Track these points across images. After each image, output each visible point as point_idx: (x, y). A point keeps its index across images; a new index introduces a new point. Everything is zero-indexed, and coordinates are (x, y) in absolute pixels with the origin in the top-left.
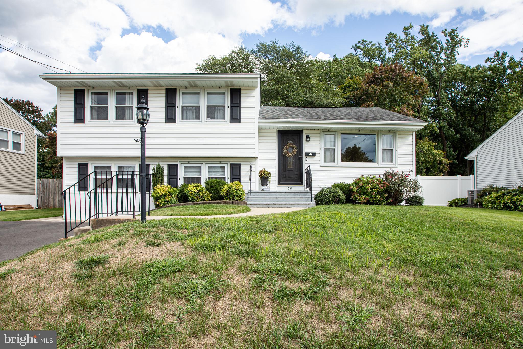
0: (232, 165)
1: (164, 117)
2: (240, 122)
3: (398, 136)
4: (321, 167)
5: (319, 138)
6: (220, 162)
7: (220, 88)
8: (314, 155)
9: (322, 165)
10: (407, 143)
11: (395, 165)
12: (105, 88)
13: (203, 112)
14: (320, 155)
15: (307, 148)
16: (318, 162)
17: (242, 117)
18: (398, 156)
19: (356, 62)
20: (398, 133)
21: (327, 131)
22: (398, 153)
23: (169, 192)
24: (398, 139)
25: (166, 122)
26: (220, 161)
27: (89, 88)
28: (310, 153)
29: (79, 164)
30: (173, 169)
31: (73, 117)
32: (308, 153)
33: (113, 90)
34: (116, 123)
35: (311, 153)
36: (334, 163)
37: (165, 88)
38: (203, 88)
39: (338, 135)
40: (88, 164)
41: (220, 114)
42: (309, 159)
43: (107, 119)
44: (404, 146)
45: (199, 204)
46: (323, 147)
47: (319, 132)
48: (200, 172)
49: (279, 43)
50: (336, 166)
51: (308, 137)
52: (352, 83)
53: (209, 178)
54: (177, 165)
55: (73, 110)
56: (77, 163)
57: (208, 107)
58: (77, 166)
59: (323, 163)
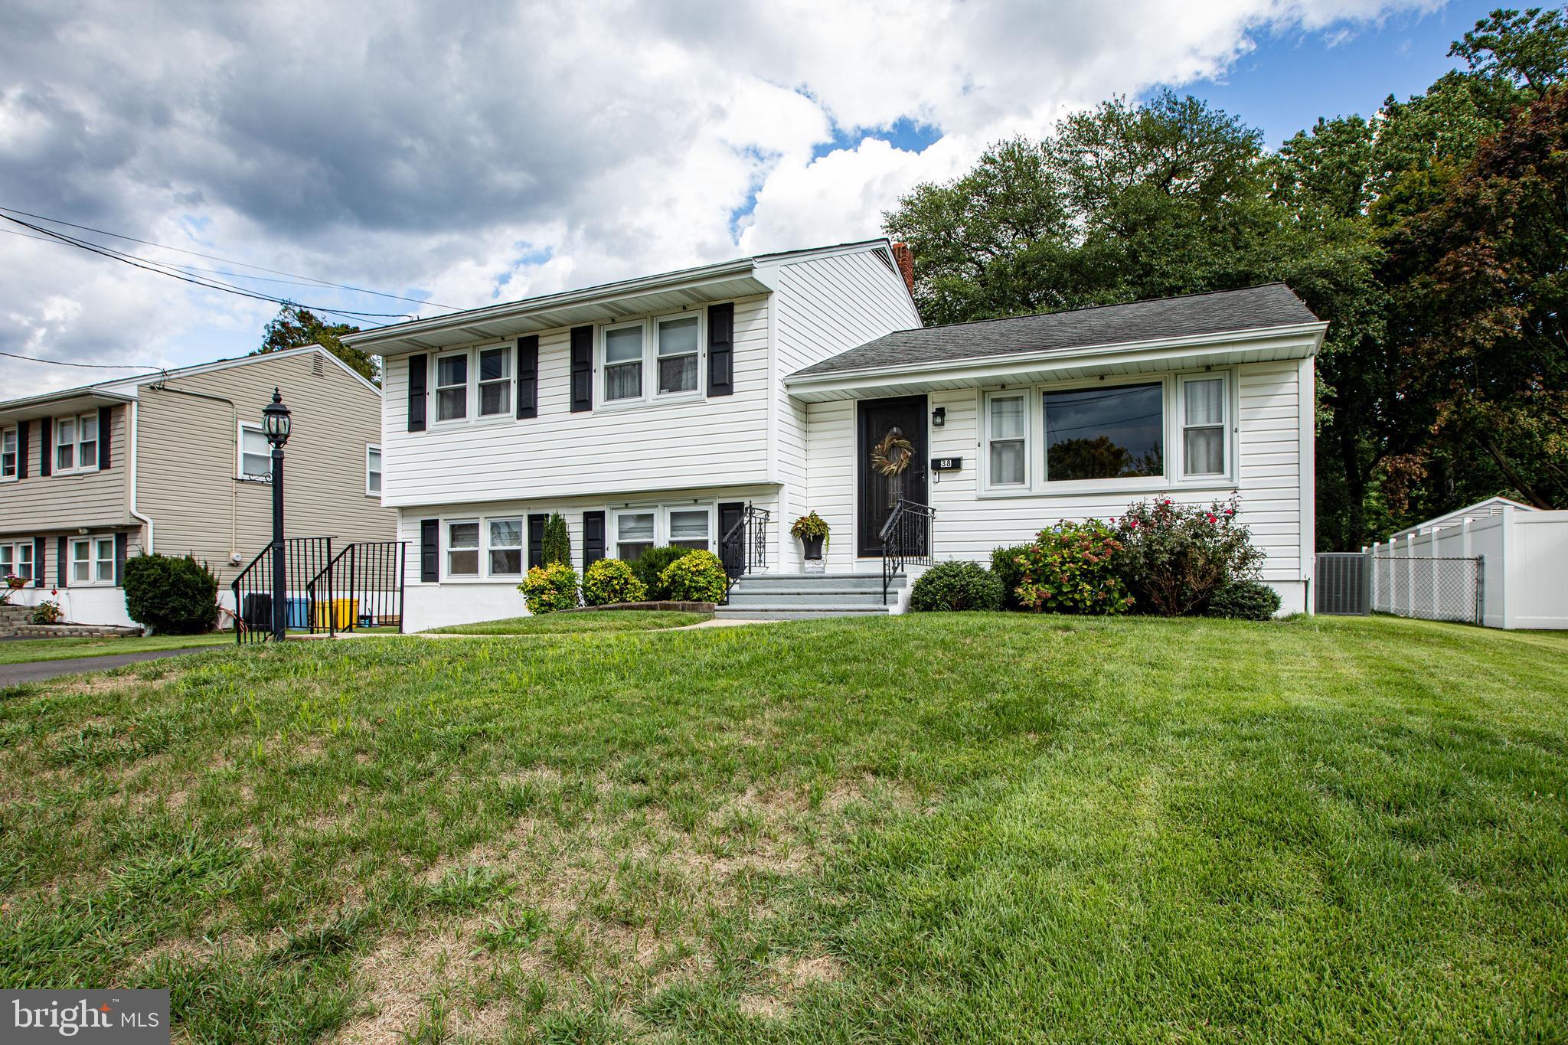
0: (722, 508)
1: (568, 398)
2: (730, 392)
3: (1241, 381)
4: (980, 499)
5: (974, 414)
6: (696, 501)
7: (684, 308)
8: (956, 464)
9: (984, 494)
10: (1275, 401)
11: (1231, 479)
12: (461, 346)
13: (650, 376)
14: (978, 462)
15: (940, 444)
16: (972, 485)
17: (736, 377)
18: (1241, 449)
19: (1465, 101)
20: (1242, 369)
21: (999, 388)
22: (1240, 437)
23: (552, 582)
24: (1241, 392)
25: (573, 411)
26: (695, 497)
27: (434, 350)
28: (944, 460)
29: (423, 522)
30: (594, 523)
31: (406, 419)
32: (939, 461)
33: (474, 347)
34: (480, 423)
35: (948, 459)
36: (1023, 486)
37: (568, 328)
38: (649, 315)
39: (1033, 400)
40: (437, 521)
41: (686, 376)
42: (944, 476)
43: (464, 416)
44: (1264, 413)
45: (616, 609)
46: (989, 437)
47: (974, 393)
48: (651, 530)
49: (1126, 104)
50: (1027, 493)
51: (940, 412)
52: (1421, 184)
53: (672, 543)
54: (601, 514)
55: (406, 402)
56: (419, 520)
57: (661, 361)
58: (419, 526)
59: (985, 487)
